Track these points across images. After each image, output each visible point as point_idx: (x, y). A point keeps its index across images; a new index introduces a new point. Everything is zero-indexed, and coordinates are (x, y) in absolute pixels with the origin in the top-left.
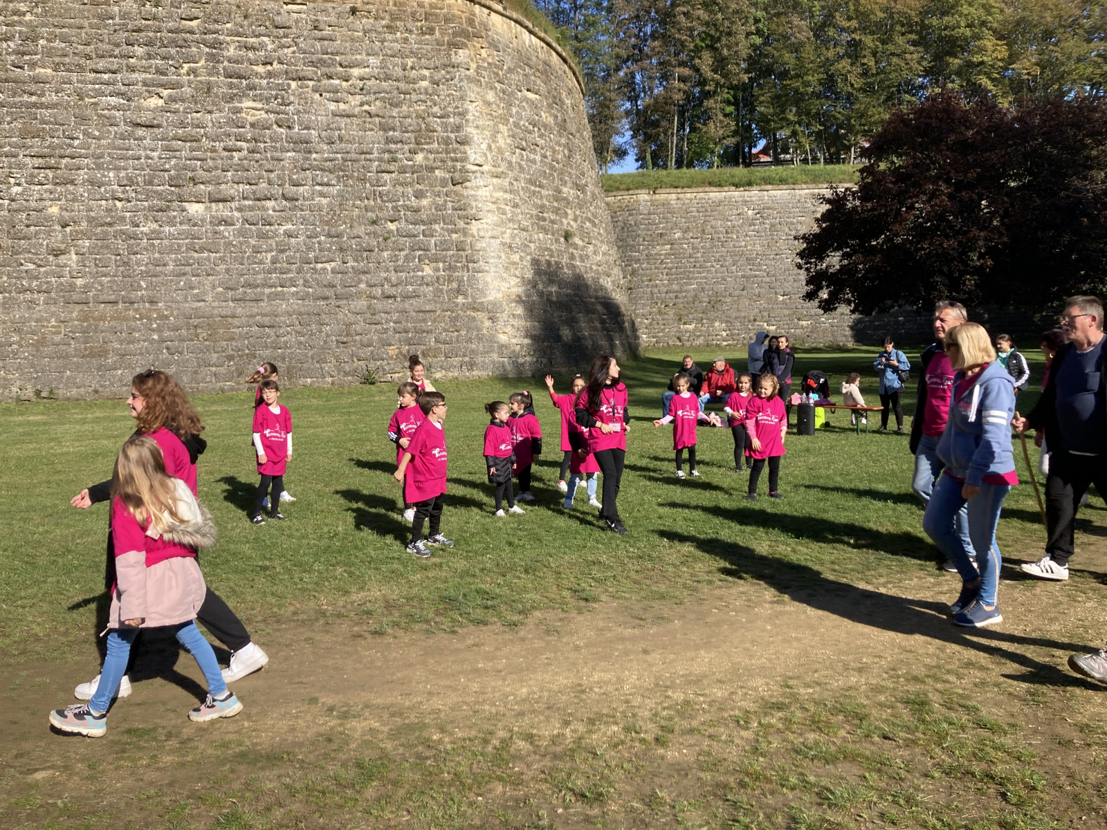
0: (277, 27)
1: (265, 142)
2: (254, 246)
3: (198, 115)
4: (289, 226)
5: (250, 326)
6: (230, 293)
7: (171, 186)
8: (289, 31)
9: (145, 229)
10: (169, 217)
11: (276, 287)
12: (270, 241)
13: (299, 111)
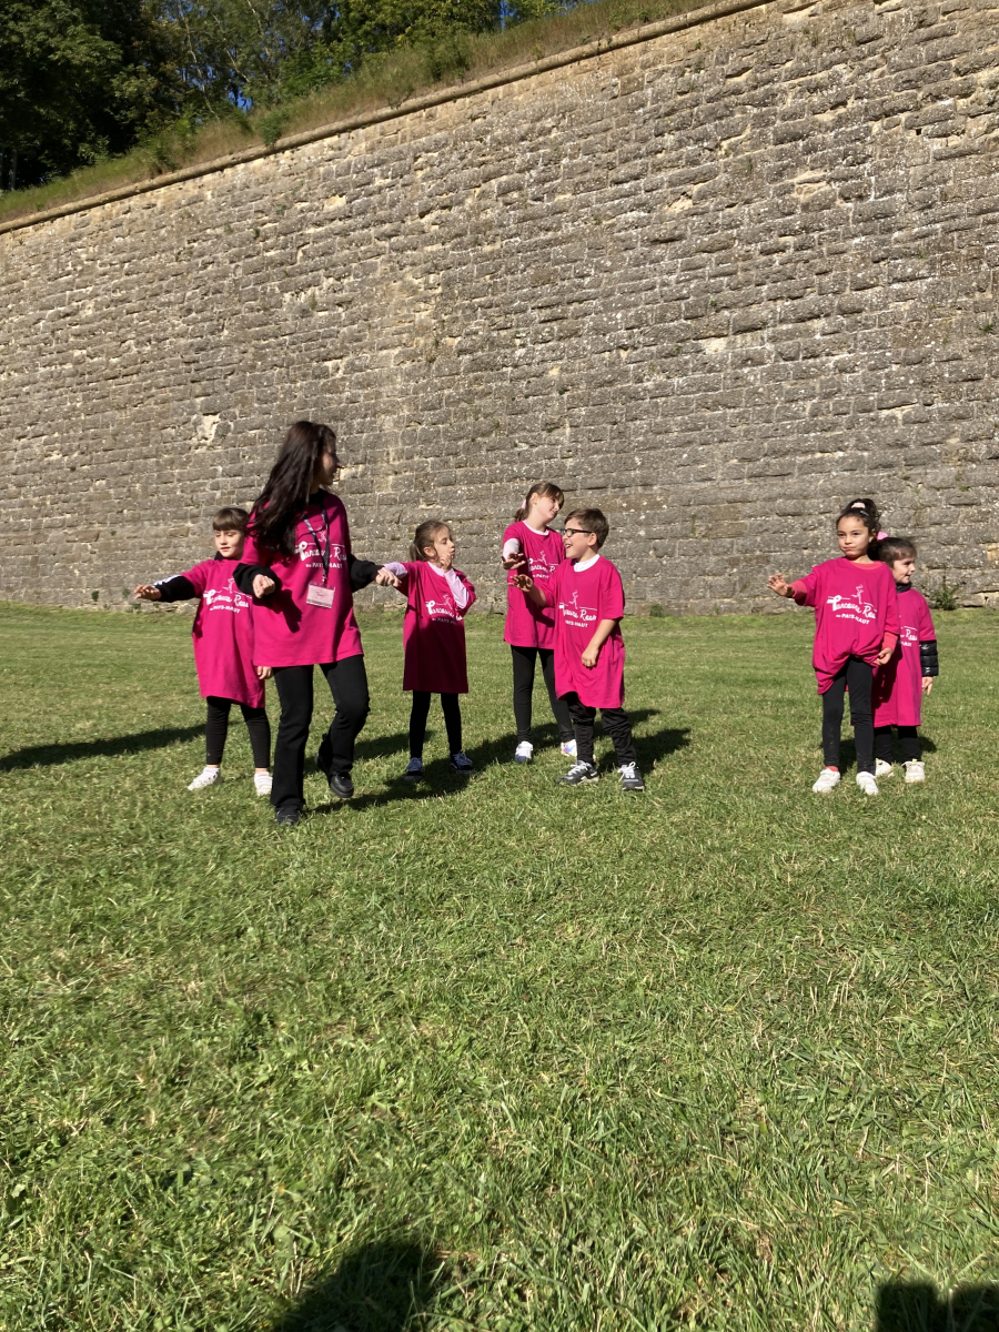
0: (860, 43)
1: (821, 230)
2: (787, 393)
3: (732, 210)
4: (845, 355)
5: (767, 514)
6: (747, 467)
7: (686, 319)
8: (878, 42)
9: (649, 385)
10: (678, 363)
11: (813, 452)
12: (811, 382)
13: (880, 168)
